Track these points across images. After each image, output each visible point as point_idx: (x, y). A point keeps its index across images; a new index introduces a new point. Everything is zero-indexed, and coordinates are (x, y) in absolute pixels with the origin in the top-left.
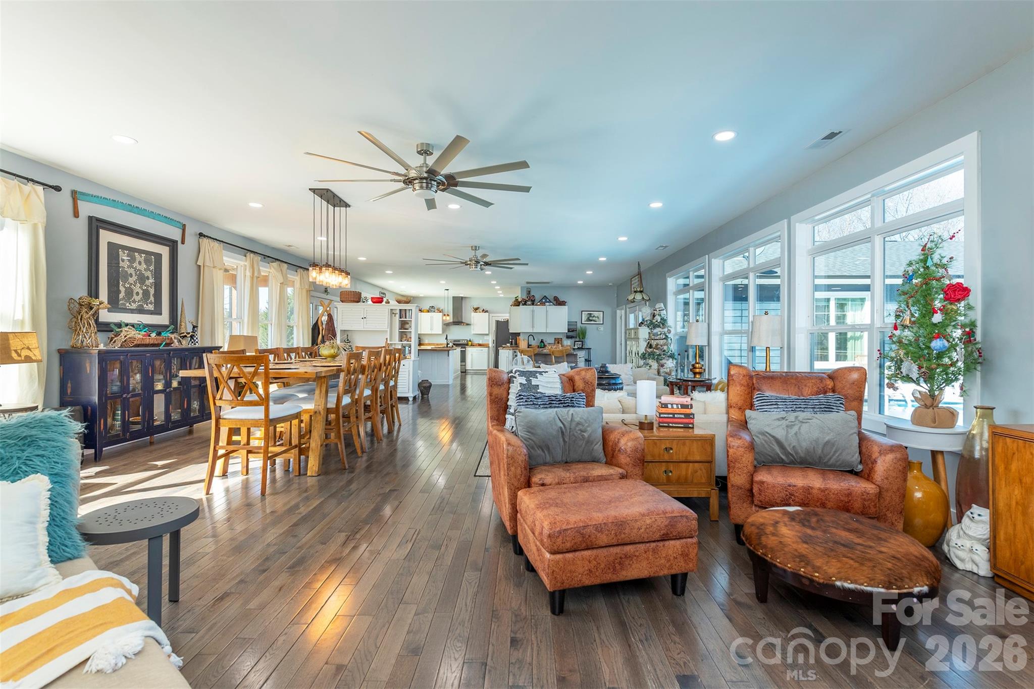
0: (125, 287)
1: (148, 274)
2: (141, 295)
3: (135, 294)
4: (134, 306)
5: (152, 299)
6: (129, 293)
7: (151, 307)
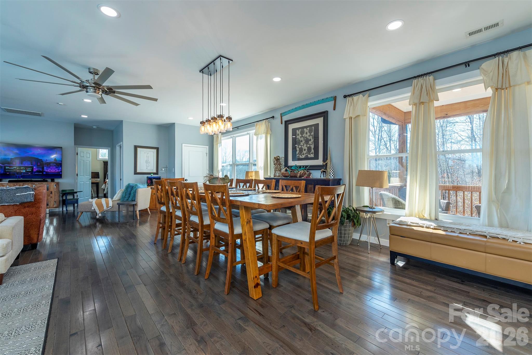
0: (299, 148)
1: (311, 138)
2: (306, 150)
3: (303, 150)
4: (303, 156)
5: (313, 151)
6: (301, 150)
7: (312, 156)
